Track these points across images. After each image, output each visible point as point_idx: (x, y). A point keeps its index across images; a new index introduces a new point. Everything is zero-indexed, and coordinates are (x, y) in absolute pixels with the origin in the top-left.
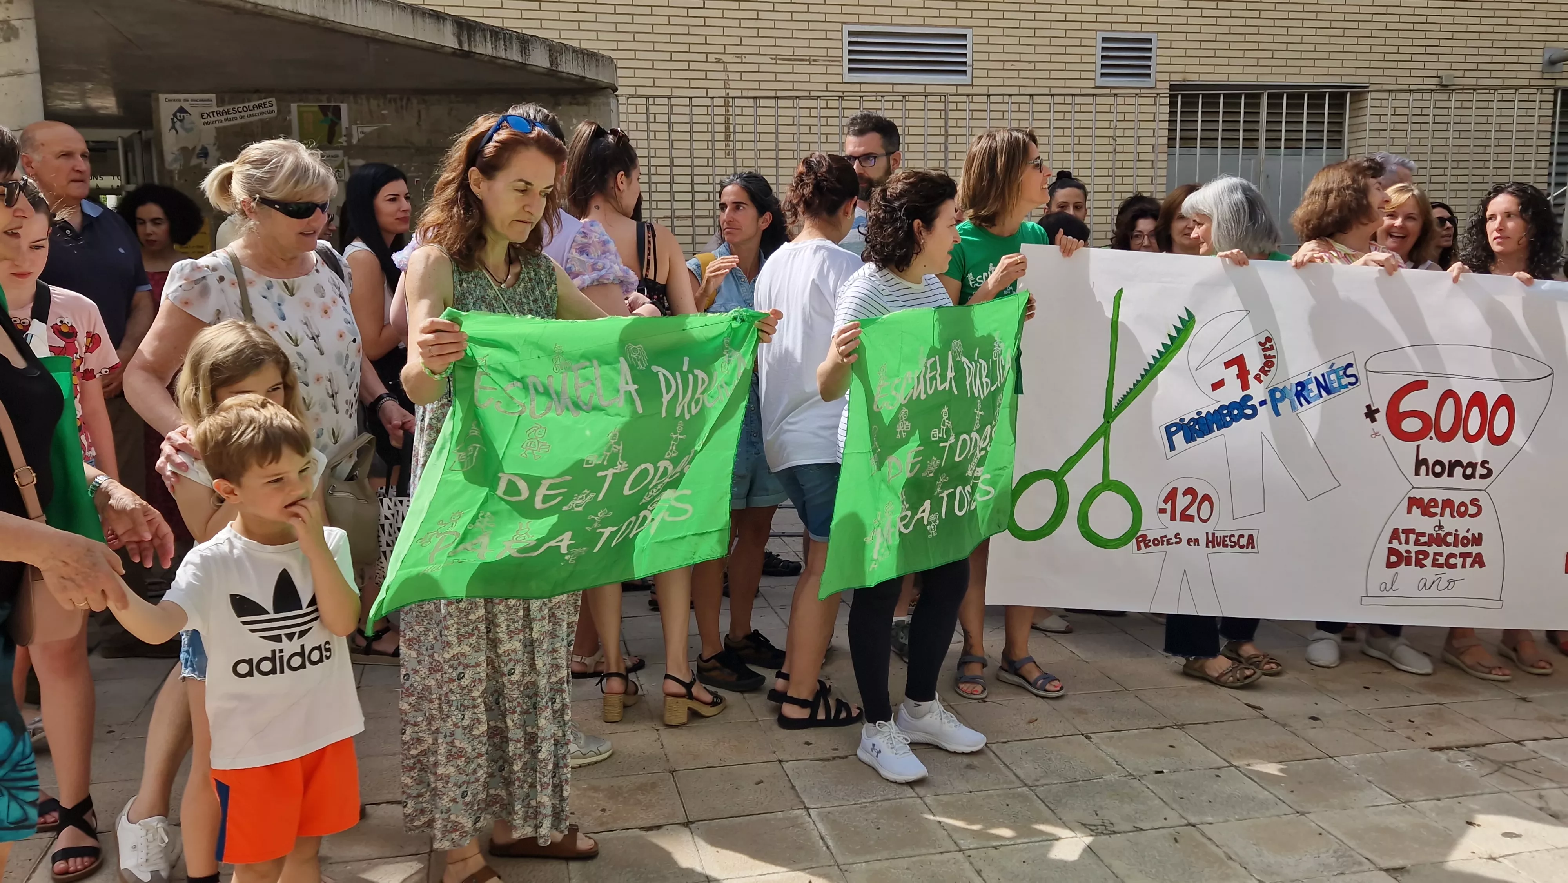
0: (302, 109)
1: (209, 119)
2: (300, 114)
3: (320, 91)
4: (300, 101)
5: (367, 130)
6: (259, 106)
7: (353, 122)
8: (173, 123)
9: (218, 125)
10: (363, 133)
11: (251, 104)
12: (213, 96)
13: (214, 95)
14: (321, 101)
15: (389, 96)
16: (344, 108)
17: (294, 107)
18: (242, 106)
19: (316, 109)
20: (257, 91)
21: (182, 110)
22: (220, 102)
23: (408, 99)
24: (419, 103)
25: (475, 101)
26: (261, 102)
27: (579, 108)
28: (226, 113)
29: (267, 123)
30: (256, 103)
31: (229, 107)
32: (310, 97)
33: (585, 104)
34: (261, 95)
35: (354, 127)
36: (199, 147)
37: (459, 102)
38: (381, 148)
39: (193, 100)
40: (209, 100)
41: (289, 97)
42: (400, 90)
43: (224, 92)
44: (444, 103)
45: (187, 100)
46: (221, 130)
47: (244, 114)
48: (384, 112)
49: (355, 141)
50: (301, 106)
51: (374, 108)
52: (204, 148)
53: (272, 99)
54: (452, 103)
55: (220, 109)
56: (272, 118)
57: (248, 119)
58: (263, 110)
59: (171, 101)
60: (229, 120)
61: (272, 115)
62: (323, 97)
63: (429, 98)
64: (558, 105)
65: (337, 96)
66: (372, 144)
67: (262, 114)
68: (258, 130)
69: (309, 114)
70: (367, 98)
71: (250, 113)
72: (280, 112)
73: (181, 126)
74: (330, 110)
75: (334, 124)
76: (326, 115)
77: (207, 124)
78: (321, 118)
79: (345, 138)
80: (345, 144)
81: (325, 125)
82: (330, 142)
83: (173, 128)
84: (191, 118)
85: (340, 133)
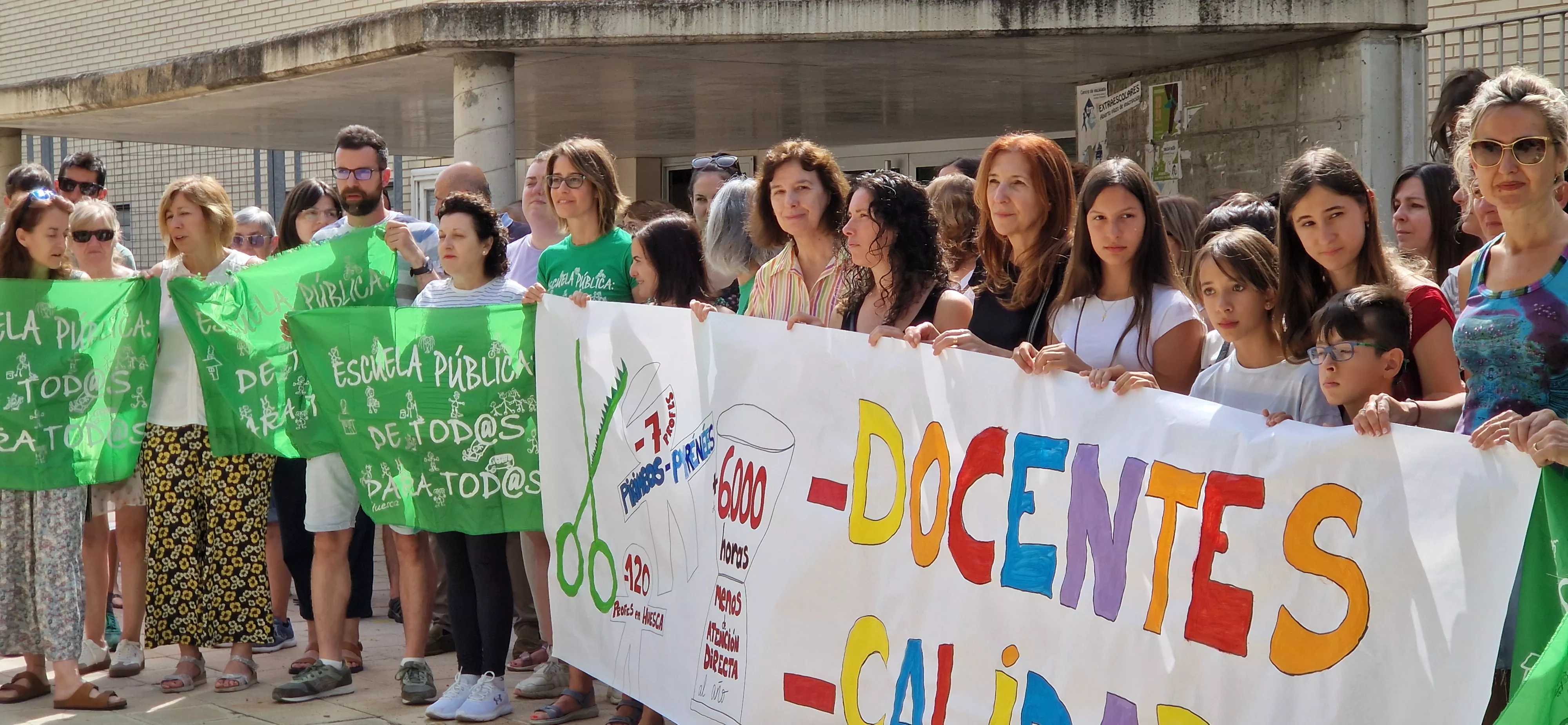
0: (1157, 92)
2: (1155, 96)
3: (1167, 68)
4: (1155, 82)
5: (1193, 112)
6: (1130, 93)
7: (1185, 105)
8: (1084, 118)
9: (1108, 118)
10: (1190, 116)
11: (1126, 90)
12: (1104, 84)
13: (1106, 83)
14: (1165, 80)
15: (1207, 67)
16: (1180, 85)
17: (1151, 88)
18: (1121, 93)
19: (1163, 91)
20: (1131, 75)
21: (1089, 104)
22: (1110, 91)
23: (1220, 69)
24: (1226, 73)
25: (1263, 65)
26: (1132, 87)
27: (1337, 63)
28: (1113, 103)
29: (1135, 111)
30: (1129, 89)
31: (1115, 95)
32: (1161, 76)
33: (1342, 56)
34: (1133, 78)
35: (1186, 109)
36: (1097, 146)
37: (1252, 67)
38: (1201, 134)
39: (1096, 91)
40: (1103, 90)
41: (1148, 78)
42: (1216, 58)
43: (1113, 79)
44: (1243, 70)
45: (1092, 91)
46: (1110, 124)
47: (1123, 103)
48: (1204, 88)
49: (1185, 127)
50: (1154, 89)
51: (1198, 84)
52: (1100, 146)
53: (1139, 83)
54: (1247, 69)
55: (1110, 99)
56: (1138, 106)
57: (1125, 109)
58: (1134, 96)
59: (1084, 94)
60: (1114, 111)
61: (1138, 102)
62: (1168, 75)
63: (1233, 65)
64: (1321, 60)
65: (1176, 73)
66: (1195, 129)
67: (1133, 101)
68: (1129, 121)
69: (1159, 99)
70: (1194, 71)
71: (1126, 101)
72: (1142, 98)
73: (1089, 122)
74: (1171, 91)
75: (1173, 108)
76: (1169, 99)
77: (1102, 117)
78: (1166, 101)
79: (1179, 124)
80: (1179, 132)
81: (1168, 110)
82: (1170, 131)
83: (1084, 124)
84: (1094, 111)
85: (1176, 119)
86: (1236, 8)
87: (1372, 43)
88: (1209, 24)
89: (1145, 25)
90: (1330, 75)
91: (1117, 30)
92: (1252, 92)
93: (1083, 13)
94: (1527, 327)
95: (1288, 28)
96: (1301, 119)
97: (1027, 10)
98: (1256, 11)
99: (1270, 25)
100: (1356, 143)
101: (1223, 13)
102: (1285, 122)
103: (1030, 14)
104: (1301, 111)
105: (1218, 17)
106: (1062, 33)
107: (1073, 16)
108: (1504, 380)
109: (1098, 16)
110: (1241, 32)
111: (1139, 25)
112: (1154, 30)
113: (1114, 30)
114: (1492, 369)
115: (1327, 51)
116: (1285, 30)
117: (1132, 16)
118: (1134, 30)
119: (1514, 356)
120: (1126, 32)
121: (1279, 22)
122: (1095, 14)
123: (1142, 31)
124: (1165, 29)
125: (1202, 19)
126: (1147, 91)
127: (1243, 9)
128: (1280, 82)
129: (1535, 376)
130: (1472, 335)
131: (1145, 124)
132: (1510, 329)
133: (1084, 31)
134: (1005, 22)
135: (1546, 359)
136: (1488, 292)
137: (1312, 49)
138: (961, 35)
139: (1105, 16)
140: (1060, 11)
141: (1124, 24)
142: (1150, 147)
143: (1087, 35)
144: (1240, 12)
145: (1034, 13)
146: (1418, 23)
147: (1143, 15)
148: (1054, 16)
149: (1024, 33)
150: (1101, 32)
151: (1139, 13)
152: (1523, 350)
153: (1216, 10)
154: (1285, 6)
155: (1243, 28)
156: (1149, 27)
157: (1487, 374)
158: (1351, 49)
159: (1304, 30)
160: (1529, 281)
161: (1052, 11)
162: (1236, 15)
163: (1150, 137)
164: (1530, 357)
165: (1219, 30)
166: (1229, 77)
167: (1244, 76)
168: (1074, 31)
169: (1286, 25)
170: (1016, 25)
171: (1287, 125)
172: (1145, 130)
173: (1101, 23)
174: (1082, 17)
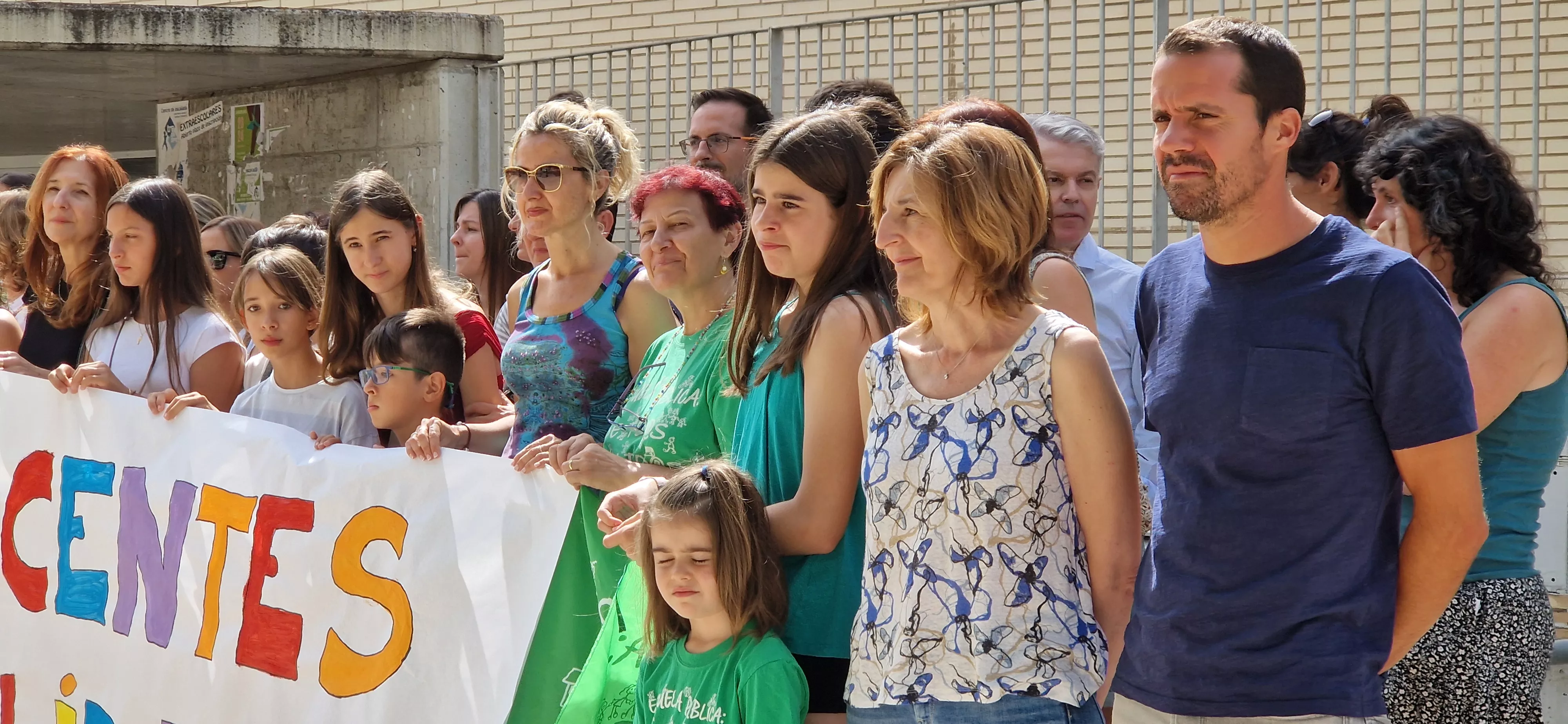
1: (186, 131)
2: (237, 117)
3: (249, 89)
4: (237, 102)
5: (275, 134)
6: (212, 113)
7: (267, 127)
8: (165, 137)
9: (189, 137)
10: (273, 138)
11: (207, 110)
12: (185, 103)
13: (187, 102)
14: (248, 101)
15: (289, 89)
16: (262, 106)
17: (233, 108)
18: (202, 112)
19: (245, 112)
20: (213, 95)
21: (170, 123)
22: (192, 110)
23: (302, 92)
24: (308, 96)
25: (345, 89)
26: (213, 107)
27: (416, 90)
28: (194, 122)
29: (217, 131)
30: (211, 108)
31: (196, 115)
32: (243, 96)
33: (421, 83)
34: (215, 98)
35: (268, 131)
36: (178, 166)
37: (334, 91)
38: (283, 156)
39: (177, 109)
40: (184, 108)
41: (230, 98)
42: (298, 80)
43: (194, 98)
44: (325, 94)
45: (173, 110)
46: (191, 143)
47: (204, 123)
48: (286, 110)
49: (267, 149)
50: (236, 109)
51: (280, 106)
52: (181, 166)
53: (220, 103)
54: (329, 93)
55: (191, 118)
56: (220, 126)
57: (207, 129)
58: (215, 116)
59: (164, 112)
60: (196, 130)
61: (219, 123)
62: (250, 96)
63: (315, 88)
64: (401, 86)
65: (260, 94)
66: (278, 152)
67: (214, 121)
68: (211, 142)
69: (241, 119)
70: (276, 93)
71: (208, 121)
72: (224, 119)
73: (170, 141)
74: (254, 112)
75: (256, 129)
76: (251, 120)
77: (184, 136)
78: (249, 122)
79: (261, 146)
80: (261, 154)
81: (250, 131)
82: (252, 152)
83: (165, 143)
84: (175, 130)
85: (258, 141)
86: (316, 32)
87: (449, 72)
88: (289, 46)
89: (224, 44)
90: (410, 102)
91: (195, 48)
92: (334, 116)
93: (160, 29)
94: (568, 353)
95: (368, 53)
96: (381, 144)
97: (101, 23)
98: (336, 35)
99: (350, 50)
100: (434, 170)
101: (303, 35)
102: (366, 147)
103: (104, 28)
104: (381, 136)
105: (298, 40)
106: (137, 49)
107: (149, 32)
108: (547, 405)
109: (176, 33)
110: (322, 55)
111: (218, 44)
112: (233, 50)
113: (192, 48)
114: (536, 394)
115: (407, 78)
116: (364, 56)
117: (210, 35)
118: (212, 49)
119: (555, 381)
120: (204, 50)
121: (359, 47)
122: (172, 31)
123: (221, 51)
124: (246, 49)
125: (282, 41)
126: (229, 111)
127: (323, 33)
128: (361, 108)
129: (577, 401)
130: (518, 360)
131: (228, 144)
132: (552, 355)
133: (161, 48)
134: (78, 35)
135: (586, 385)
136: (534, 318)
137: (391, 76)
138: (31, 47)
139: (183, 33)
140: (136, 26)
141: (202, 42)
142: (231, 168)
143: (163, 51)
144: (320, 35)
145: (108, 27)
146: (494, 53)
147: (221, 33)
148: (129, 31)
149: (98, 47)
150: (179, 50)
151: (218, 32)
152: (565, 376)
153: (296, 32)
154: (365, 32)
155: (323, 52)
156: (228, 47)
157: (532, 398)
158: (430, 76)
159: (384, 56)
160: (571, 308)
161: (128, 26)
162: (316, 38)
163: (232, 158)
164: (571, 382)
165: (299, 52)
166: (311, 100)
167: (326, 99)
168: (150, 48)
169: (367, 50)
170: (89, 39)
171: (369, 149)
172: (226, 151)
173: (178, 40)
174: (159, 34)
